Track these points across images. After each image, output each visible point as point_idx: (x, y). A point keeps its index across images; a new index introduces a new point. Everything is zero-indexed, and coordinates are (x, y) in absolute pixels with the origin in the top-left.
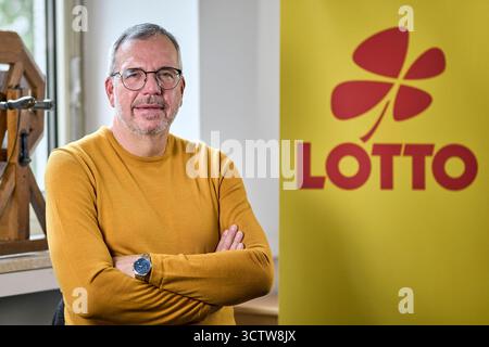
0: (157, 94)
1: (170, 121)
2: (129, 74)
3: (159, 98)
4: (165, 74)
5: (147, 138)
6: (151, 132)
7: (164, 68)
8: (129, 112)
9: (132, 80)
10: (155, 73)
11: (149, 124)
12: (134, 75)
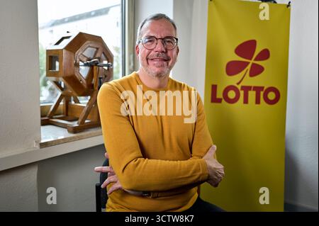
0: (163, 52)
1: (170, 68)
2: (147, 40)
3: (164, 55)
4: (169, 41)
5: (157, 78)
6: (159, 75)
7: (167, 37)
8: (145, 62)
9: (149, 43)
10: (162, 39)
11: (157, 70)
12: (150, 41)
